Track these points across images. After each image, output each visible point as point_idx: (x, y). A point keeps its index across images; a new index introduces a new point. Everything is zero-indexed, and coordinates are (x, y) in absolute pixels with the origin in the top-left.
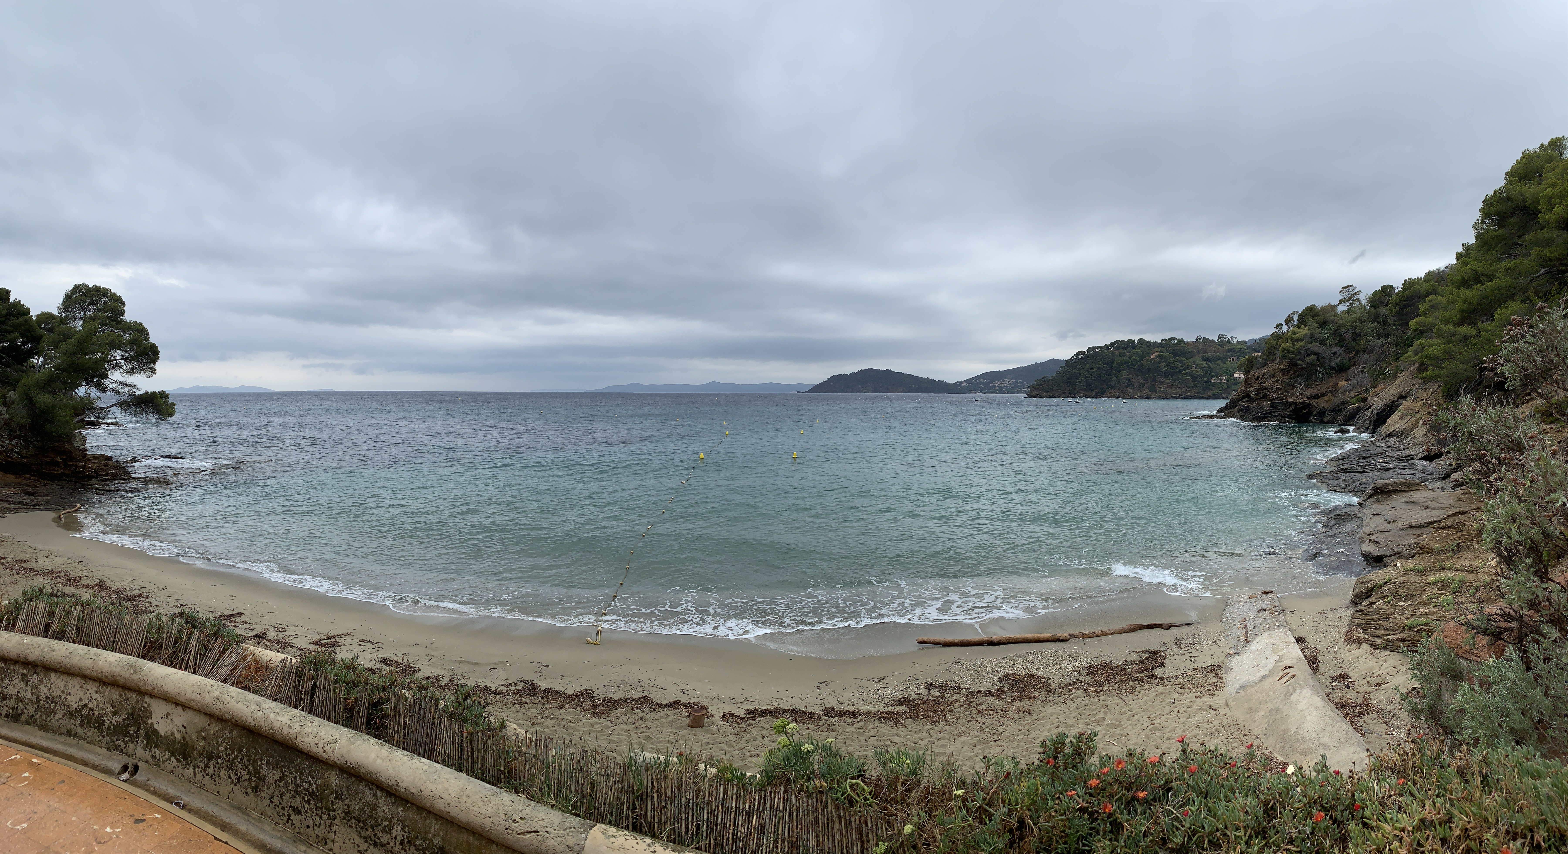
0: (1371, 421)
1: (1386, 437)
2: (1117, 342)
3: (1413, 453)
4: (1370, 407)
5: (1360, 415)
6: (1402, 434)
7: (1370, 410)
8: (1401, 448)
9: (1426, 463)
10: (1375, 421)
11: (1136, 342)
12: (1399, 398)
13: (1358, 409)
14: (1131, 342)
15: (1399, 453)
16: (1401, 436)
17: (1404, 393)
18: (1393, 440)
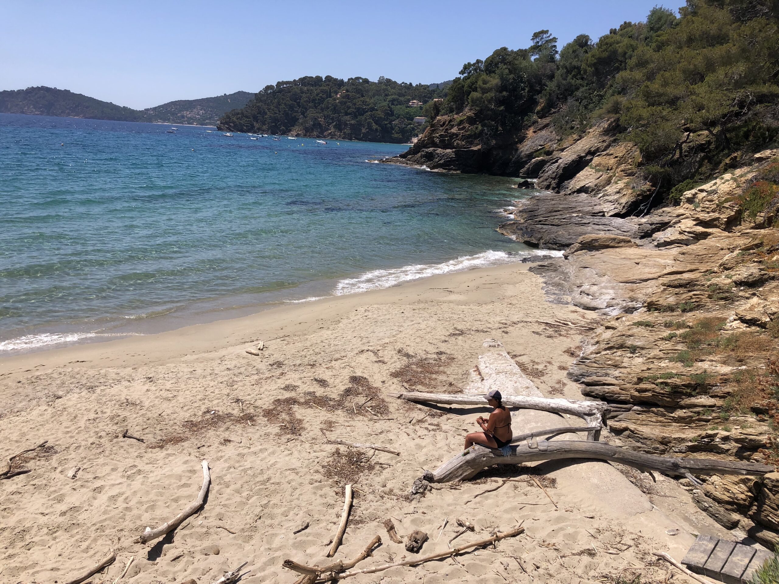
0: (556, 175)
1: (574, 192)
2: (305, 78)
3: (605, 210)
4: (557, 161)
5: (546, 168)
6: (593, 190)
7: (557, 164)
8: (593, 204)
9: (620, 220)
10: (562, 175)
11: (324, 79)
12: (587, 154)
13: (542, 163)
14: (319, 79)
15: (590, 208)
16: (591, 192)
17: (593, 149)
18: (583, 196)
